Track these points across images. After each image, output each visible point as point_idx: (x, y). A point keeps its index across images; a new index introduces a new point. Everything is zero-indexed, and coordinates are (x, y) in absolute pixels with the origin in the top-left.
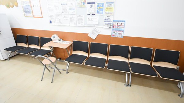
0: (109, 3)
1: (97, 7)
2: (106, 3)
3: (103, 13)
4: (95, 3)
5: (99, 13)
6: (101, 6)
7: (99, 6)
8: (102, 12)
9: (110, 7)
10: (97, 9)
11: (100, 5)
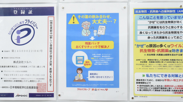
0: (160, 11)
1: (70, 39)
2: (137, 11)
3: (115, 84)
4: (48, 11)
5: (85, 83)
6: (101, 31)
7: (85, 33)
8: (107, 75)
9: (170, 42)
10: (70, 52)
11: (94, 27)
